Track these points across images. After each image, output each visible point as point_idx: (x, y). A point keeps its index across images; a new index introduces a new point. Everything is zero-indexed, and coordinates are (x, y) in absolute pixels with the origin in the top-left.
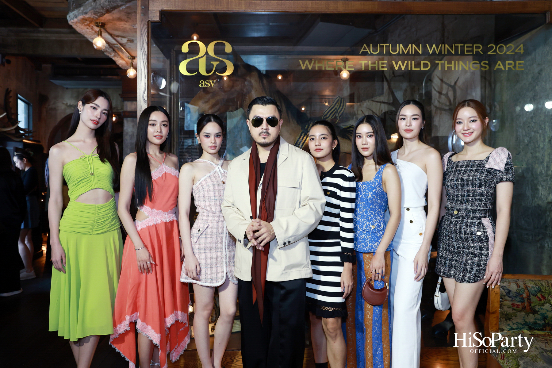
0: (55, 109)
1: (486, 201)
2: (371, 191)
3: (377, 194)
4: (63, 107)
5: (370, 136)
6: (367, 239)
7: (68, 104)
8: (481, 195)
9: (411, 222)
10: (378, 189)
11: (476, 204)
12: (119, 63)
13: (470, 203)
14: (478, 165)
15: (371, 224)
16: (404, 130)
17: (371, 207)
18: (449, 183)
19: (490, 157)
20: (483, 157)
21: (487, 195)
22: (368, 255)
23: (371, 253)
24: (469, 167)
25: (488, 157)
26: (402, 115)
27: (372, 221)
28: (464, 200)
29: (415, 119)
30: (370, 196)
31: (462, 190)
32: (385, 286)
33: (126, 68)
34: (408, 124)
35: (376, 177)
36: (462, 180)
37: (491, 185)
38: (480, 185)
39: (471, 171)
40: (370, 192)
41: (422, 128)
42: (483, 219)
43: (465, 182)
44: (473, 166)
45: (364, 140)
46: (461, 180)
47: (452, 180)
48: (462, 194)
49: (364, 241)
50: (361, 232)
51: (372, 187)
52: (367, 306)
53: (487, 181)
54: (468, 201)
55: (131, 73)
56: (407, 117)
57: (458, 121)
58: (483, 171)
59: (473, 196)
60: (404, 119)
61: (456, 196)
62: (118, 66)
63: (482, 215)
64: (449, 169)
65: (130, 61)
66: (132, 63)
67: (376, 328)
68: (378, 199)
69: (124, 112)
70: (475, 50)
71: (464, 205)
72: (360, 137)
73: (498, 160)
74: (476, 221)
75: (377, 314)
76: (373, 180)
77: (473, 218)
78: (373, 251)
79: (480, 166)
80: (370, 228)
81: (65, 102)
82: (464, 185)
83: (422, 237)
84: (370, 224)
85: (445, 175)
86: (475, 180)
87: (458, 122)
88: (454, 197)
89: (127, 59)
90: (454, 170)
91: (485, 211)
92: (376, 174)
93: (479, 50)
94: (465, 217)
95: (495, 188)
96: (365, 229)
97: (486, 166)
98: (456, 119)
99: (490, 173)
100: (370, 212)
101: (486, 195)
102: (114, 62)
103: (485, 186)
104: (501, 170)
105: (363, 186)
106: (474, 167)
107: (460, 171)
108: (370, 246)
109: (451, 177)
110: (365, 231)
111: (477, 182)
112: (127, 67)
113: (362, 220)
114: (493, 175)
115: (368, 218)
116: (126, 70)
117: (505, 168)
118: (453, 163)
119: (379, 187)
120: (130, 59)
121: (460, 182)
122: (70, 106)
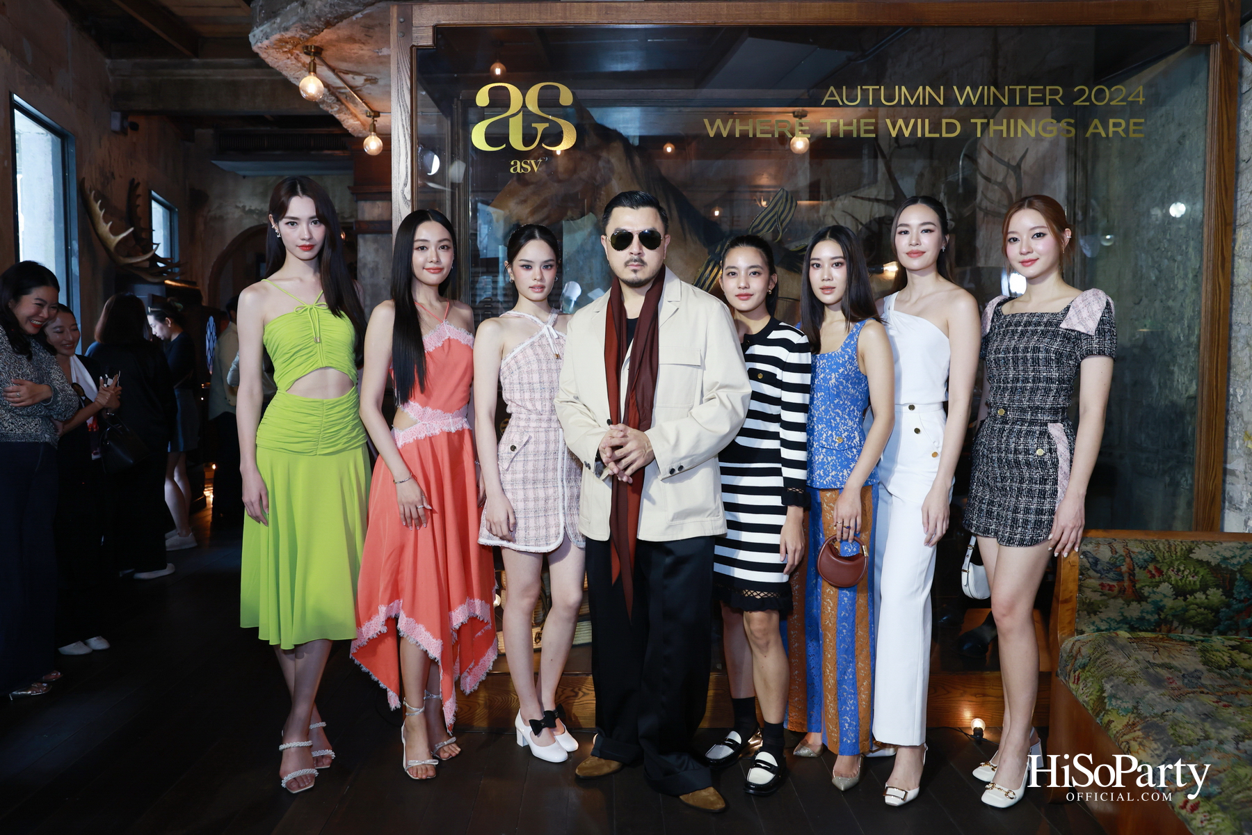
0: (221, 219)
1: (1057, 392)
2: (836, 371)
3: (847, 378)
4: (238, 214)
5: (837, 264)
6: (829, 463)
7: (247, 208)
8: (1049, 380)
9: (917, 431)
10: (849, 367)
11: (1038, 397)
12: (348, 124)
13: (1027, 394)
14: (1047, 322)
15: (836, 434)
16: (907, 254)
17: (836, 402)
18: (992, 357)
19: (1071, 309)
20: (1057, 307)
21: (1061, 381)
22: (829, 494)
23: (834, 489)
24: (1030, 325)
25: (1068, 308)
26: (901, 225)
27: (838, 428)
28: (1016, 389)
29: (927, 231)
30: (833, 381)
31: (1014, 369)
32: (861, 552)
33: (360, 135)
34: (914, 242)
35: (846, 345)
36: (1016, 350)
37: (1070, 362)
38: (1048, 361)
39: (1034, 333)
40: (833, 374)
41: (942, 250)
42: (1050, 425)
43: (1020, 354)
44: (1039, 324)
45: (826, 273)
46: (1013, 350)
47: (997, 351)
48: (1013, 378)
49: (822, 468)
50: (816, 449)
51: (836, 363)
52: (827, 591)
53: (1061, 354)
54: (1023, 389)
55: (373, 145)
56: (912, 229)
57: (1010, 236)
58: (1055, 335)
59: (1034, 381)
60: (906, 232)
61: (1003, 380)
62: (346, 130)
63: (1049, 418)
64: (995, 329)
65: (370, 120)
66: (374, 125)
67: (844, 631)
68: (850, 386)
69: (358, 222)
70: (1048, 97)
71: (1017, 397)
72: (818, 266)
73: (1085, 314)
74: (1037, 428)
75: (846, 604)
76: (840, 350)
77: (1032, 423)
78: (838, 486)
79: (1050, 325)
80: (833, 441)
81: (241, 205)
82: (1018, 359)
83: (937, 460)
84: (834, 434)
85: (985, 341)
86: (1039, 351)
87: (1010, 239)
88: (1000, 382)
89: (363, 117)
90: (1004, 332)
91: (1054, 411)
92: (847, 340)
93: (1057, 97)
94: (1018, 421)
95: (1079, 367)
96: (824, 443)
97: (1061, 326)
98: (1007, 233)
99: (1069, 339)
100: (833, 412)
101: (1059, 381)
102: (337, 123)
103: (1057, 363)
104: (1090, 333)
105: (821, 362)
106: (1040, 325)
107: (1014, 332)
108: (832, 476)
109: (996, 344)
110: (823, 447)
111: (1041, 355)
112: (364, 132)
113: (819, 428)
114: (1074, 343)
115: (831, 422)
116: (364, 138)
117: (1098, 330)
118: (1002, 317)
119: (851, 364)
120: (370, 116)
121: (1011, 355)
122: (251, 212)
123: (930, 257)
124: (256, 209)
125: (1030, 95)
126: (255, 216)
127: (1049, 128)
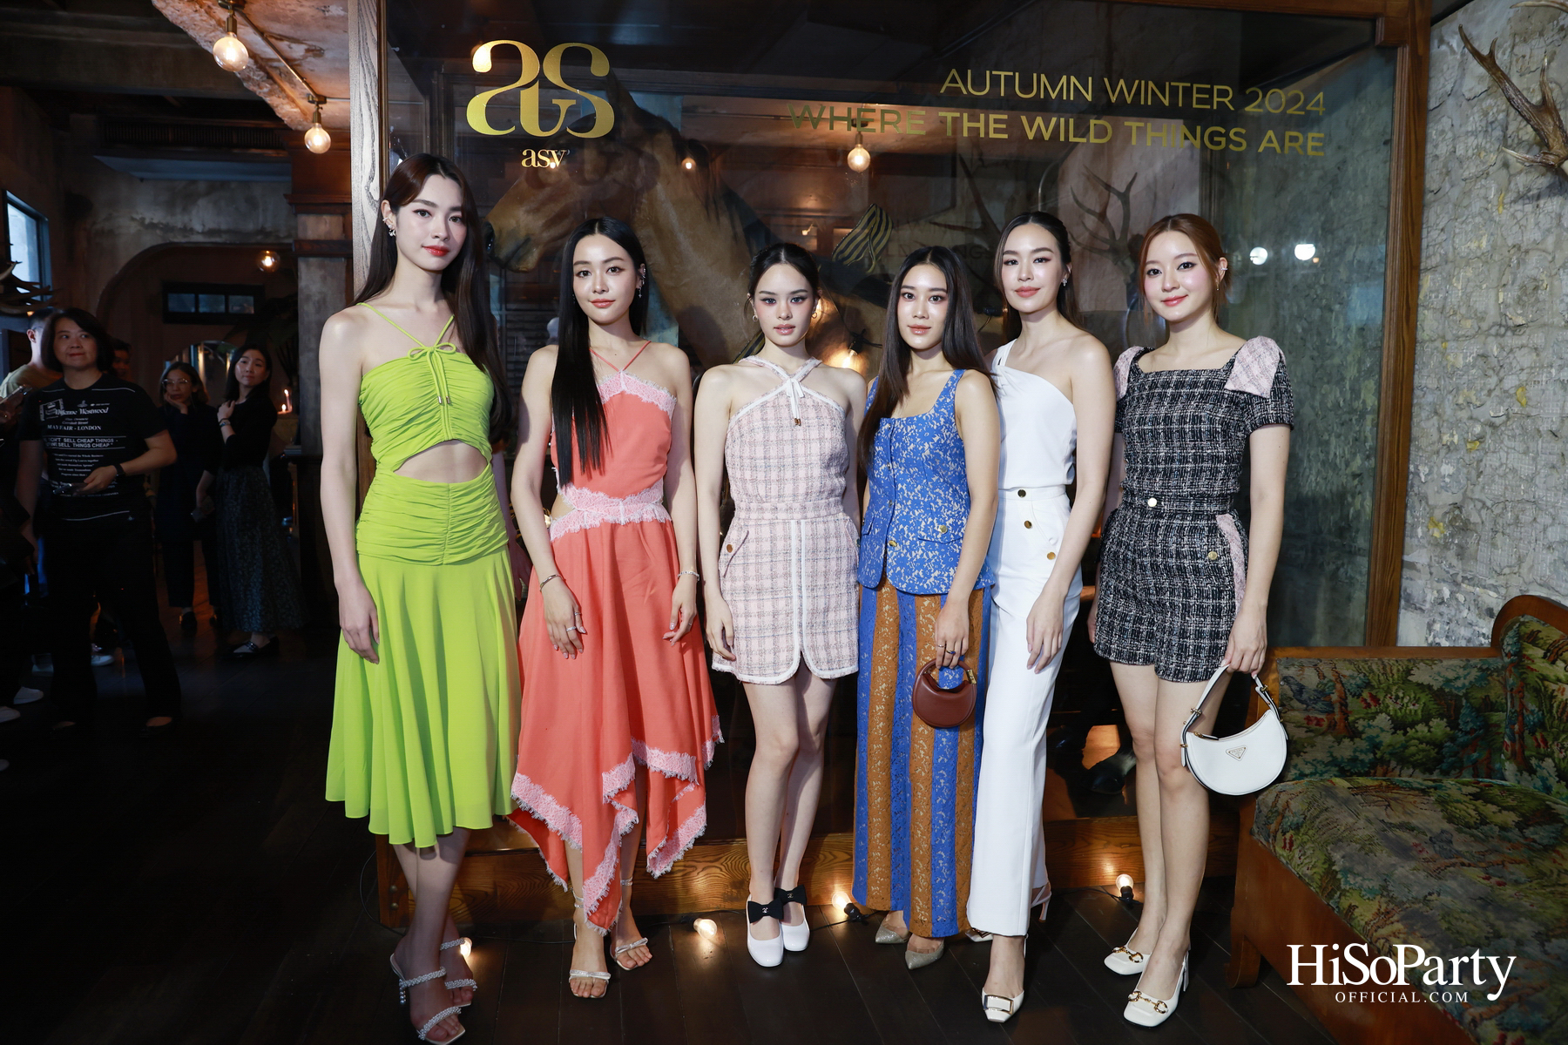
0: (111, 233)
1: (1226, 474)
2: (930, 439)
3: (943, 447)
4: (134, 228)
5: (937, 298)
6: (930, 560)
7: (147, 221)
8: (1215, 458)
9: (1028, 525)
10: (946, 433)
11: (1203, 481)
12: (283, 111)
13: (1188, 478)
14: (1206, 382)
15: (938, 521)
16: (1017, 291)
17: (934, 479)
18: (1135, 428)
19: (1236, 363)
20: (1218, 362)
21: (1229, 460)
22: (927, 602)
23: (938, 595)
24: (1183, 387)
25: (1231, 363)
26: (1009, 252)
27: (940, 513)
28: (1171, 471)
29: (1041, 260)
30: (927, 452)
31: (1167, 446)
32: (965, 678)
33: (300, 128)
34: (1024, 275)
35: (940, 404)
36: (1168, 420)
37: (1239, 434)
38: (1212, 434)
39: (1190, 397)
40: (926, 444)
41: (1062, 284)
42: (1218, 517)
43: (1175, 426)
44: (1194, 385)
45: (920, 307)
46: (1164, 420)
47: (1142, 421)
48: (1166, 457)
49: (921, 566)
50: (912, 542)
51: (930, 430)
52: (920, 729)
53: (1228, 425)
54: (1182, 473)
55: (317, 140)
56: (1020, 257)
57: (1150, 267)
58: (1219, 399)
59: (1195, 461)
60: (1014, 262)
61: (1152, 460)
62: (280, 120)
63: (1217, 508)
64: (1134, 391)
65: (313, 107)
66: (319, 114)
67: (942, 781)
68: (949, 459)
69: (299, 242)
70: (1216, 99)
71: (1173, 483)
72: (911, 296)
73: (1256, 370)
74: (1203, 522)
75: (944, 747)
76: (933, 411)
77: (1196, 516)
78: (943, 590)
79: (1211, 385)
80: (934, 531)
81: (138, 217)
82: (1172, 433)
83: (1052, 563)
84: (933, 522)
85: (1120, 407)
86: (1201, 421)
87: (1149, 272)
88: (1147, 463)
89: (304, 103)
90: (1148, 395)
91: (1223, 498)
92: (940, 397)
93: (1226, 100)
94: (1176, 514)
95: (1247, 440)
96: (923, 534)
97: (1226, 387)
98: (1145, 264)
99: (1237, 404)
100: (932, 493)
101: (1227, 459)
102: (267, 111)
103: (1224, 436)
104: (1264, 396)
105: (909, 429)
106: (1197, 387)
107: (1162, 397)
108: (935, 577)
109: (1138, 412)
110: (921, 539)
111: (1204, 427)
112: (305, 123)
113: (914, 513)
114: (1242, 409)
115: (931, 507)
116: (304, 132)
117: (1273, 390)
118: (1142, 375)
119: (949, 430)
120: (312, 102)
121: (1162, 427)
122: (153, 226)
123: (1046, 294)
124: (159, 223)
125: (1195, 96)
126: (158, 232)
127: (1216, 139)
